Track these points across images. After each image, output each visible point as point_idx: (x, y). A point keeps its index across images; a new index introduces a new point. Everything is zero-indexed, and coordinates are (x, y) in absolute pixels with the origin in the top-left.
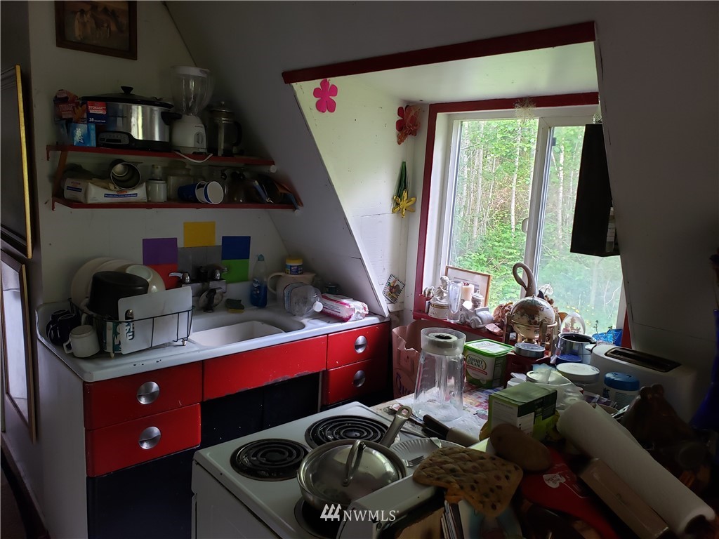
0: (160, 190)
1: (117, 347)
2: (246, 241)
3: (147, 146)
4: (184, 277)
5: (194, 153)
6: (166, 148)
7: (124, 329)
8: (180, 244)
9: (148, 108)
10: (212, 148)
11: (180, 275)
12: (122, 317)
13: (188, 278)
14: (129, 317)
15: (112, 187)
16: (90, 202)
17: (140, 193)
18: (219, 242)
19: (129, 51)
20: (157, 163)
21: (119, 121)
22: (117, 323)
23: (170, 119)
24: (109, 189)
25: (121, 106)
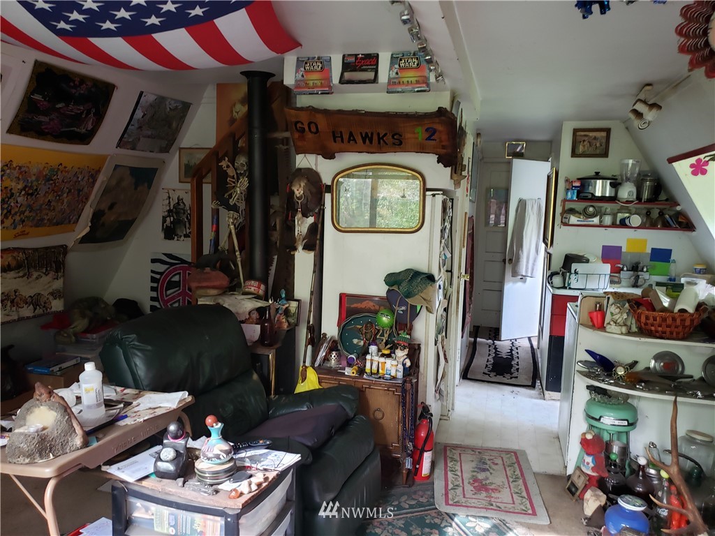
0: (608, 220)
1: (569, 284)
2: (669, 252)
3: (603, 199)
4: (623, 268)
5: (627, 201)
6: (613, 199)
7: (573, 276)
8: (624, 250)
9: (605, 181)
10: (639, 198)
11: (621, 266)
12: (573, 271)
13: (625, 269)
14: (576, 273)
15: (582, 217)
16: (570, 223)
17: (596, 220)
18: (649, 251)
19: (605, 154)
20: (608, 207)
21: (590, 187)
22: (571, 273)
23: (615, 185)
24: (580, 218)
25: (592, 181)
